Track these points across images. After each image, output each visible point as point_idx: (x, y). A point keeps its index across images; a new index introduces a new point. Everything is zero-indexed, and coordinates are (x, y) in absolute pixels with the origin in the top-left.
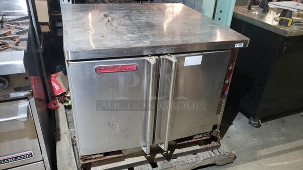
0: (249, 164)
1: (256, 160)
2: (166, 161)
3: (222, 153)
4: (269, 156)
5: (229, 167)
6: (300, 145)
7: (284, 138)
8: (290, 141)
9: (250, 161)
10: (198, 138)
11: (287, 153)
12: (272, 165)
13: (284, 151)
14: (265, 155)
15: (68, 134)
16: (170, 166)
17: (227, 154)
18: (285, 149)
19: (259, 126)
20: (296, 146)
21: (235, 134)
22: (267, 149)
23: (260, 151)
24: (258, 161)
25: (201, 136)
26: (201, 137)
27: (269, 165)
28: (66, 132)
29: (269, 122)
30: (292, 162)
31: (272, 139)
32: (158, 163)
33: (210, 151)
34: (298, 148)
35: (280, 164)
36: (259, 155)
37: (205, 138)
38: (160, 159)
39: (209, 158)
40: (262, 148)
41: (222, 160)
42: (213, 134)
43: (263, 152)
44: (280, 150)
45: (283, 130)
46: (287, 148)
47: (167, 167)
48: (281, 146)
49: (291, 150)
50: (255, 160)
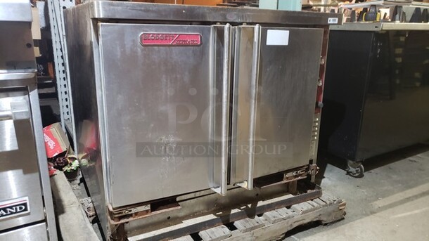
0: (368, 219)
1: (375, 213)
2: (248, 219)
3: (328, 202)
4: (391, 206)
5: (340, 225)
6: (425, 191)
7: (400, 185)
8: (410, 187)
9: (367, 215)
10: (291, 178)
11: (412, 200)
12: (399, 215)
13: (407, 198)
14: (384, 207)
15: (78, 204)
16: (257, 224)
17: (335, 202)
18: (407, 196)
19: (361, 176)
20: (420, 192)
21: (333, 188)
22: (384, 199)
23: (375, 202)
24: (378, 214)
25: (294, 174)
26: (296, 176)
27: (396, 216)
28: (74, 203)
29: (372, 171)
30: (424, 209)
31: (386, 188)
32: (237, 224)
33: (310, 202)
34: (424, 194)
35: (409, 213)
36: (376, 207)
37: (299, 178)
38: (238, 216)
39: (311, 210)
40: (377, 199)
41: (330, 214)
42: (310, 171)
43: (380, 203)
44: (402, 198)
45: (395, 177)
46: (410, 195)
47: (253, 226)
48: (401, 194)
49: (416, 197)
50: (373, 213)
